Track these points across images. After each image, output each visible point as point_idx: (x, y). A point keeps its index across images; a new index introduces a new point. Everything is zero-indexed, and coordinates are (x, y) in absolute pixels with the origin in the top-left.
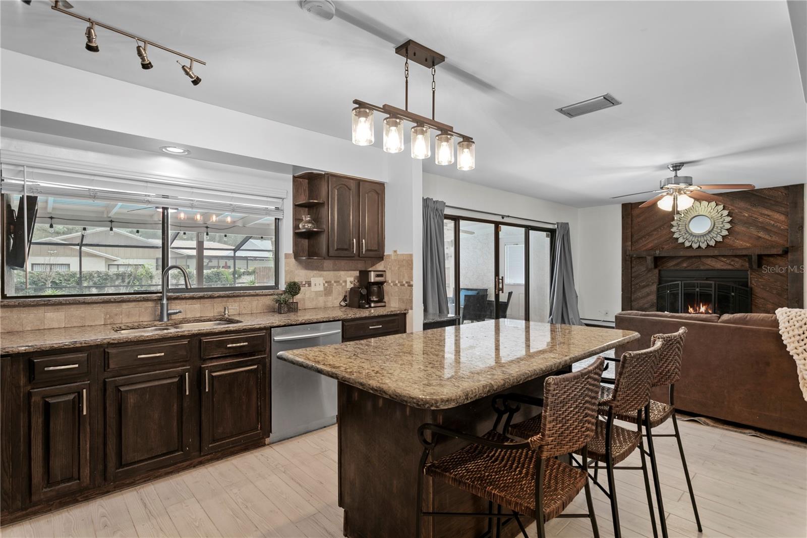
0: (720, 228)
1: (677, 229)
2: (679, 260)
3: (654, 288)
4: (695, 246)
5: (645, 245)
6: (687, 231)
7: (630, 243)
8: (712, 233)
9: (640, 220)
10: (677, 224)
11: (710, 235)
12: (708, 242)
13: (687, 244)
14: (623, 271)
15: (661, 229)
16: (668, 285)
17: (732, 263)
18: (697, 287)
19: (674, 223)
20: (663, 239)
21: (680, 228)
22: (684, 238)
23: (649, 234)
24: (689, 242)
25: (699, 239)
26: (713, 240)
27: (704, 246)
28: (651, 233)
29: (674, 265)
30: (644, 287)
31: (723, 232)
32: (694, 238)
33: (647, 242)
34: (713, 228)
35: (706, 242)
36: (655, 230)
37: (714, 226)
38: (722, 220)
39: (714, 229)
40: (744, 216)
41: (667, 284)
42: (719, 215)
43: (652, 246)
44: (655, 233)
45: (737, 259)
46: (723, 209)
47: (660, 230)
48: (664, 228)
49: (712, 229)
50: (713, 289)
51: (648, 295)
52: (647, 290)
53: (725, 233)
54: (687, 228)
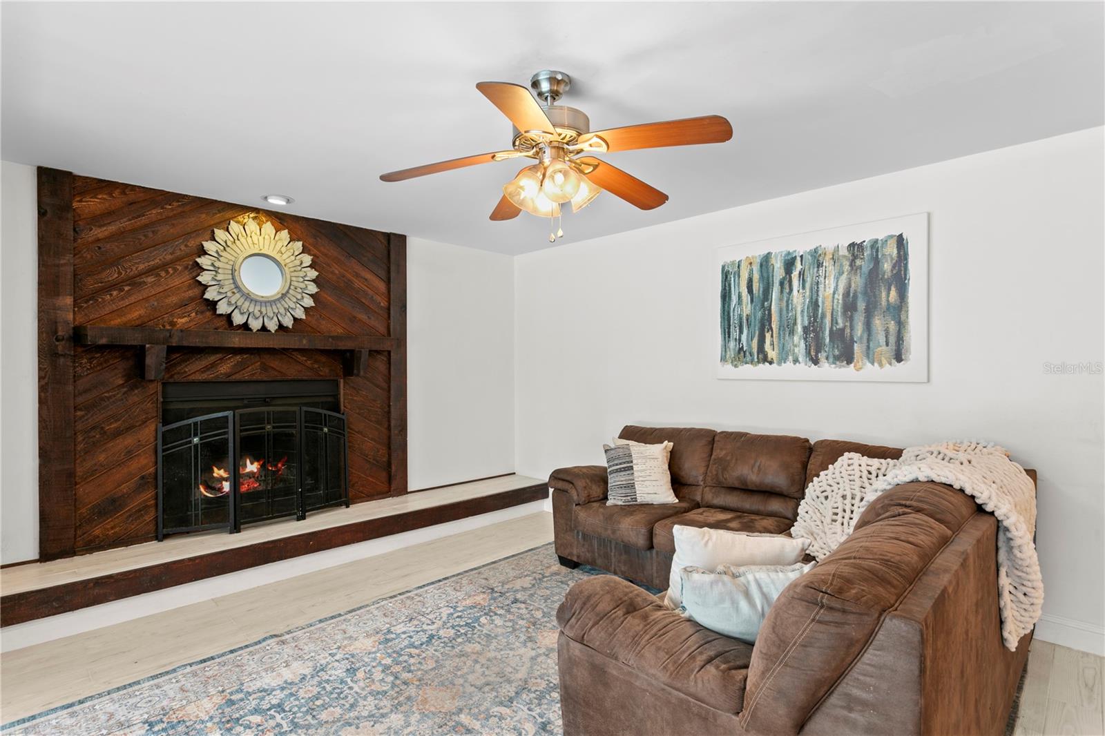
0: (300, 291)
1: (214, 279)
2: (213, 358)
3: (149, 432)
4: (255, 325)
5: (119, 312)
6: (237, 287)
7: (69, 300)
8: (287, 299)
9: (99, 232)
10: (213, 265)
11: (283, 302)
12: (280, 318)
13: (238, 319)
14: (42, 389)
15: (167, 272)
16: (195, 424)
17: (316, 366)
18: (269, 423)
19: (204, 261)
20: (174, 299)
21: (219, 277)
22: (229, 304)
23: (134, 282)
24: (242, 314)
25: (263, 310)
26: (288, 314)
27: (272, 326)
28: (138, 280)
29: (203, 371)
30: (118, 434)
31: (305, 299)
32: (252, 306)
33: (127, 302)
34: (289, 288)
35: (275, 319)
36: (150, 271)
37: (290, 285)
38: (302, 274)
39: (291, 291)
40: (333, 273)
41: (191, 421)
42: (298, 262)
43: (140, 316)
44: (150, 279)
45: (323, 359)
46: (303, 252)
47: (163, 274)
48: (175, 270)
49: (288, 292)
50: (297, 424)
51: (130, 454)
52: (128, 441)
53: (309, 302)
54: (237, 278)
